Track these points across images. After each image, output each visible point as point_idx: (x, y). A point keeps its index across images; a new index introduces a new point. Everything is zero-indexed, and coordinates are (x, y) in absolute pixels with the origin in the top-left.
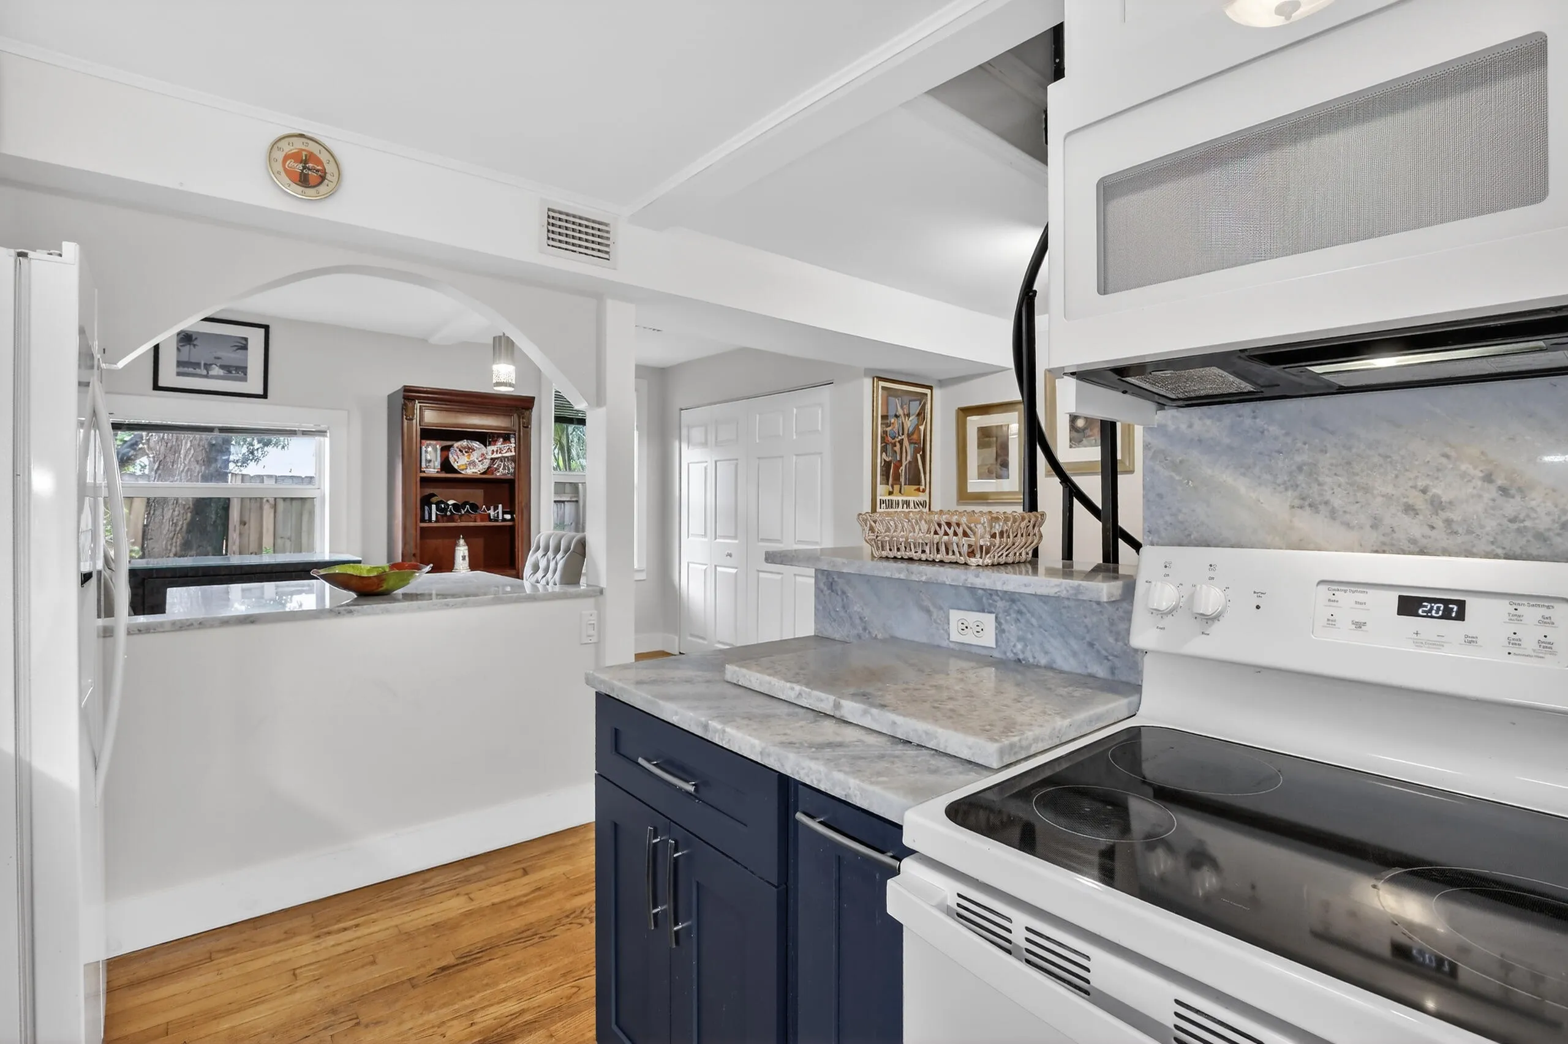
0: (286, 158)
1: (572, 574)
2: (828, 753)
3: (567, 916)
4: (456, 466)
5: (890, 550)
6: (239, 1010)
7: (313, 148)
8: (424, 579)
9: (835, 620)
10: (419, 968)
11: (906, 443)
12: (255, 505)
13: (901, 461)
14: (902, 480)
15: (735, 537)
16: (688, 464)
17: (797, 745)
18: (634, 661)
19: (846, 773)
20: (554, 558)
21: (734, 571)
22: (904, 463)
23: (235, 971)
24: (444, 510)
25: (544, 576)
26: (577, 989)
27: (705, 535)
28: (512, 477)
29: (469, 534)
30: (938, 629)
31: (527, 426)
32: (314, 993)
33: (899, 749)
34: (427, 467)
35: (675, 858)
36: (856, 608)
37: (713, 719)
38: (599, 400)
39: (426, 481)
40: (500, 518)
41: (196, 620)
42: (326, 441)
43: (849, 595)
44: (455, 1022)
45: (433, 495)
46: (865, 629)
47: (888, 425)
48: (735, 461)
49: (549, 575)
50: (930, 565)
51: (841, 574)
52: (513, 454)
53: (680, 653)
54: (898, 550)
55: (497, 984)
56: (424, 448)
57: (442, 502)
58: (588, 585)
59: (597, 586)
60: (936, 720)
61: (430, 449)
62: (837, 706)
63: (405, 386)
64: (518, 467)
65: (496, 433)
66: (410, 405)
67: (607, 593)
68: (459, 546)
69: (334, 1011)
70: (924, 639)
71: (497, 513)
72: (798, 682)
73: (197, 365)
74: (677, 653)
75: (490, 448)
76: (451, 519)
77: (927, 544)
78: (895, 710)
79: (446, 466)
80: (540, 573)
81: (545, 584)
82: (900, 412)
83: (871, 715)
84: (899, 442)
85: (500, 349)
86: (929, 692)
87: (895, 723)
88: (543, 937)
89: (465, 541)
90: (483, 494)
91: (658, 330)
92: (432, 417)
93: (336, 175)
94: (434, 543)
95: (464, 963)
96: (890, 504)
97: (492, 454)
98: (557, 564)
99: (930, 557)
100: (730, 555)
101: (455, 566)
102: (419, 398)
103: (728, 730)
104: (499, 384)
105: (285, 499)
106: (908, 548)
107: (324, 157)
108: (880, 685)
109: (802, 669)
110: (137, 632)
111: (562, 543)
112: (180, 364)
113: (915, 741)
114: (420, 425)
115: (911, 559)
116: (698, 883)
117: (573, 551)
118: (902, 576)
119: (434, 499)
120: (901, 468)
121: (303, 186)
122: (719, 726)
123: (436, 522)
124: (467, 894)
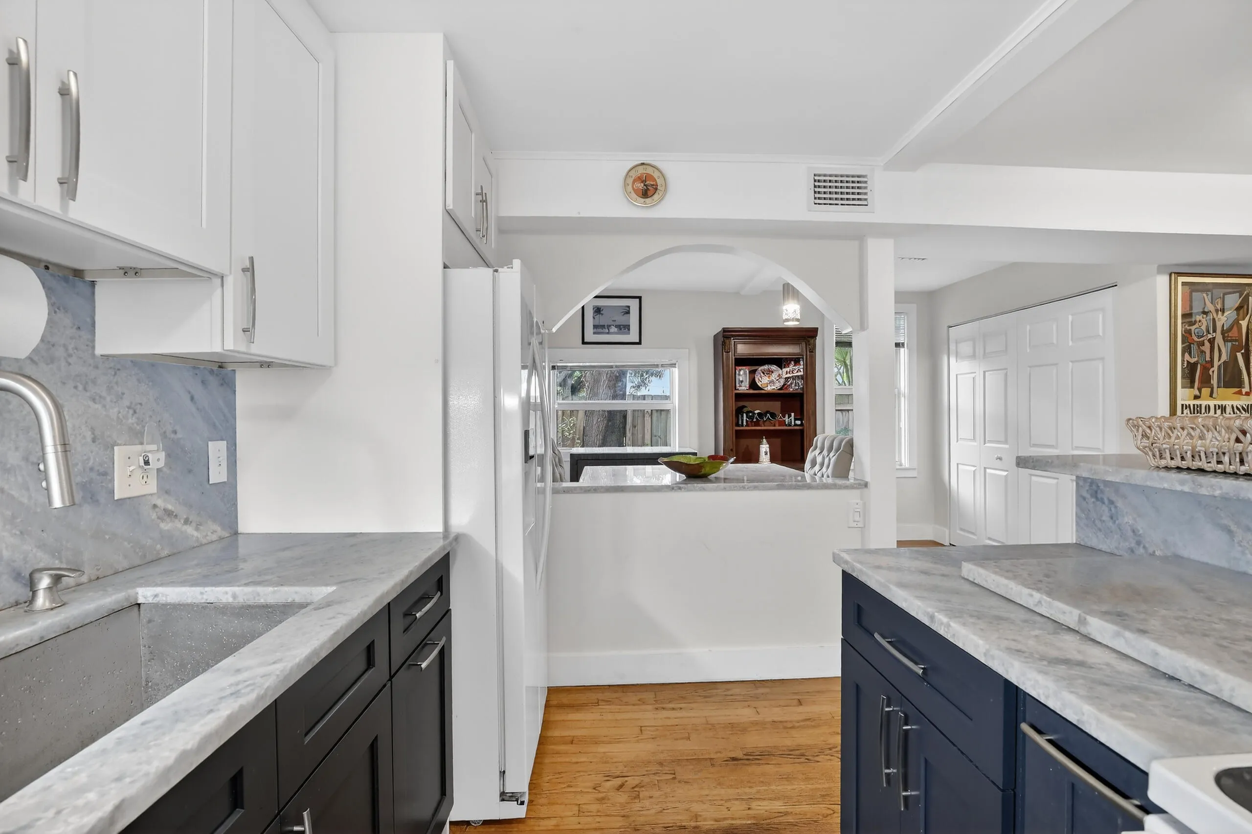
0: (634, 181)
1: (842, 469)
2: (1062, 669)
3: (830, 749)
4: (759, 384)
5: (1172, 459)
6: (610, 743)
7: (650, 171)
8: (730, 468)
9: (1100, 530)
10: (717, 753)
11: (1219, 340)
12: (640, 414)
13: (1211, 362)
14: (1214, 382)
15: (1006, 442)
16: (957, 375)
17: (1026, 655)
18: (896, 547)
19: (1081, 697)
20: (827, 456)
21: (1005, 473)
22: (1216, 363)
23: (610, 716)
24: (751, 418)
25: (820, 470)
26: (832, 812)
27: (974, 439)
28: (801, 392)
29: (770, 435)
30: (1243, 553)
31: (813, 350)
32: (650, 746)
33: (1162, 685)
34: (740, 386)
35: (903, 729)
36: (1127, 520)
37: (940, 611)
38: (863, 326)
39: (740, 397)
40: (793, 424)
41: (592, 487)
42: (676, 371)
43: (1118, 505)
44: (737, 802)
45: (744, 407)
46: (1138, 543)
47: (1192, 324)
48: (1005, 371)
49: (824, 469)
50: (1231, 478)
51: (1107, 483)
52: (802, 373)
53: (950, 544)
54: (1183, 458)
55: (769, 784)
56: (737, 372)
57: (751, 412)
58: (855, 479)
59: (863, 480)
60: (1219, 662)
61: (742, 373)
62: (1082, 621)
63: (723, 328)
64: (806, 383)
65: (788, 358)
66: (727, 341)
67: (872, 485)
68: (762, 444)
69: (661, 764)
70: (1223, 564)
71: (790, 420)
72: (1038, 590)
73: (603, 327)
74: (947, 544)
75: (785, 370)
76: (757, 424)
77: (1224, 454)
78: (1158, 639)
79: (753, 385)
80: (817, 468)
81: (821, 476)
82: (1210, 307)
83: (1124, 638)
84: (1209, 340)
85: (788, 293)
86: (1217, 626)
87: (1157, 654)
88: (808, 759)
89: (767, 441)
90: (780, 405)
91: (923, 259)
92: (743, 349)
93: (664, 185)
94: (745, 442)
95: (748, 759)
96: (1197, 410)
97: (787, 374)
98: (830, 460)
99: (1229, 468)
100: (1000, 459)
101: (760, 459)
102: (733, 336)
103: (952, 624)
104: (787, 320)
105: (657, 411)
106: (1197, 457)
107: (656, 175)
108: (1144, 607)
109: (1047, 576)
110: (563, 492)
111: (834, 444)
112: (595, 327)
113: (1186, 679)
114: (734, 356)
115: (1201, 471)
116: (926, 759)
117: (842, 450)
118: (1186, 489)
119: (745, 410)
120: (1212, 370)
121: (644, 198)
122: (945, 620)
123: (746, 426)
124: (755, 708)
